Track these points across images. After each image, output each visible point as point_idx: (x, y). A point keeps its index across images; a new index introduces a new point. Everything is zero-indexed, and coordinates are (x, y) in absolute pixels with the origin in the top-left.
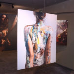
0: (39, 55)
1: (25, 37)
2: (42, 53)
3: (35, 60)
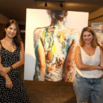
0: (54, 68)
2: (59, 65)
3: (48, 73)
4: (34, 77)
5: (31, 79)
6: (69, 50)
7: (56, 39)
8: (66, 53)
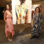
0: (22, 19)
1: (16, 11)
2: (24, 18)
3: (21, 21)
4: (16, 23)
5: (15, 24)
6: (27, 13)
7: (22, 9)
8: (26, 14)
